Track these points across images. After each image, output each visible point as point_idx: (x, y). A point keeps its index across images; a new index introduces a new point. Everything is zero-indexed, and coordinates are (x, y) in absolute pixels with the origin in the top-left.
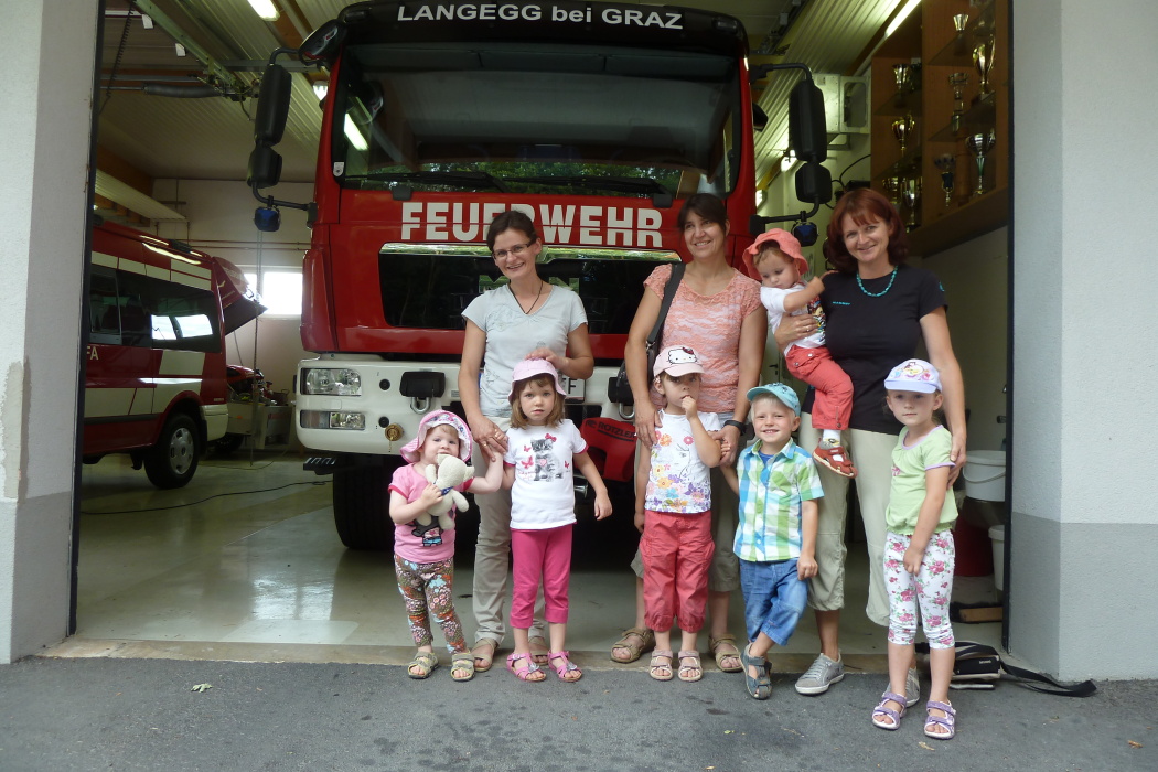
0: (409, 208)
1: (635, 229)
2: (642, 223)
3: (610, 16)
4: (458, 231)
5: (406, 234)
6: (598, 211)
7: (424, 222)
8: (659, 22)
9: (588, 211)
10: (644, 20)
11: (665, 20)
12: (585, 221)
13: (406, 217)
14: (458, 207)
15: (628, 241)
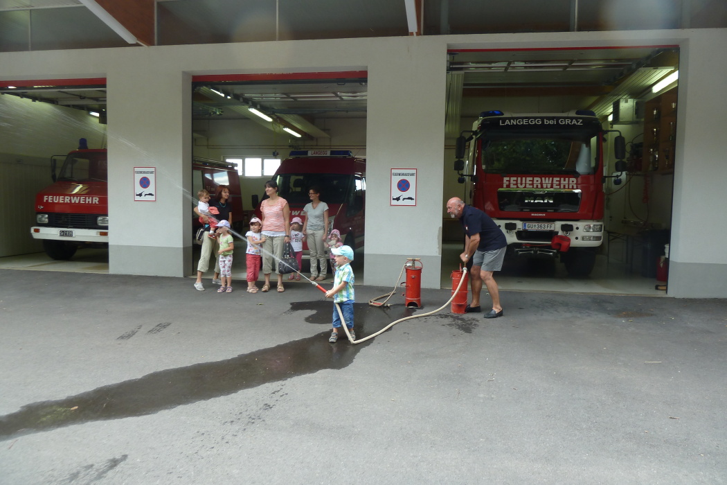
1: (569, 184)
2: (571, 182)
3: (561, 121)
4: (519, 185)
5: (505, 186)
6: (558, 179)
7: (510, 184)
8: (576, 123)
9: (555, 179)
10: (571, 122)
11: (578, 122)
12: (554, 182)
13: (505, 181)
14: (519, 179)
15: (567, 187)
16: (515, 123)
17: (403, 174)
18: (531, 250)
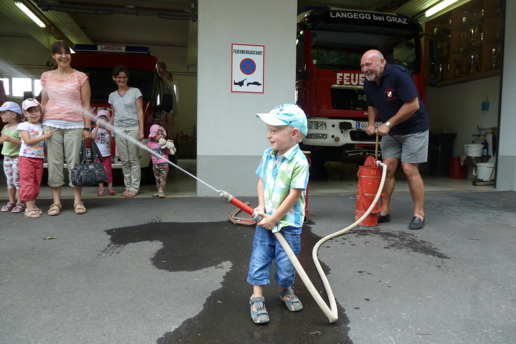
0: (339, 75)
4: (352, 82)
5: (338, 82)
7: (343, 79)
11: (403, 21)
13: (338, 77)
14: (352, 75)
16: (346, 17)
17: (247, 52)
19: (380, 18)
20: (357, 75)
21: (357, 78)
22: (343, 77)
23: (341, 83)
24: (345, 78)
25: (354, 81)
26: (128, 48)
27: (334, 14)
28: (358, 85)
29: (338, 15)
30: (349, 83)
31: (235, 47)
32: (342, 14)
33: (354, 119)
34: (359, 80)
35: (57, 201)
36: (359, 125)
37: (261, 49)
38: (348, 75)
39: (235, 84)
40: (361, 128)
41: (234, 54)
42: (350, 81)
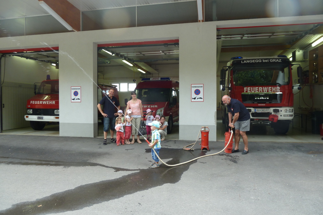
0: (245, 88)
1: (276, 90)
2: (277, 89)
3: (271, 60)
4: (252, 91)
5: (245, 91)
6: (271, 88)
7: (247, 90)
8: (278, 61)
9: (269, 88)
10: (276, 61)
12: (269, 89)
13: (245, 89)
14: (252, 88)
15: (275, 91)
16: (249, 62)
17: (197, 87)
18: (259, 122)
19: (266, 61)
20: (254, 88)
21: (254, 89)
22: (247, 89)
23: (247, 92)
24: (248, 89)
25: (253, 91)
26: (161, 79)
27: (243, 62)
28: (255, 92)
29: (245, 62)
30: (250, 92)
31: (192, 85)
32: (247, 61)
33: (253, 107)
34: (255, 90)
35: (134, 140)
36: (255, 110)
37: (202, 85)
38: (250, 88)
39: (193, 99)
40: (256, 111)
41: (192, 88)
42: (251, 91)
